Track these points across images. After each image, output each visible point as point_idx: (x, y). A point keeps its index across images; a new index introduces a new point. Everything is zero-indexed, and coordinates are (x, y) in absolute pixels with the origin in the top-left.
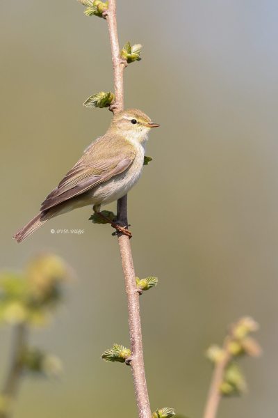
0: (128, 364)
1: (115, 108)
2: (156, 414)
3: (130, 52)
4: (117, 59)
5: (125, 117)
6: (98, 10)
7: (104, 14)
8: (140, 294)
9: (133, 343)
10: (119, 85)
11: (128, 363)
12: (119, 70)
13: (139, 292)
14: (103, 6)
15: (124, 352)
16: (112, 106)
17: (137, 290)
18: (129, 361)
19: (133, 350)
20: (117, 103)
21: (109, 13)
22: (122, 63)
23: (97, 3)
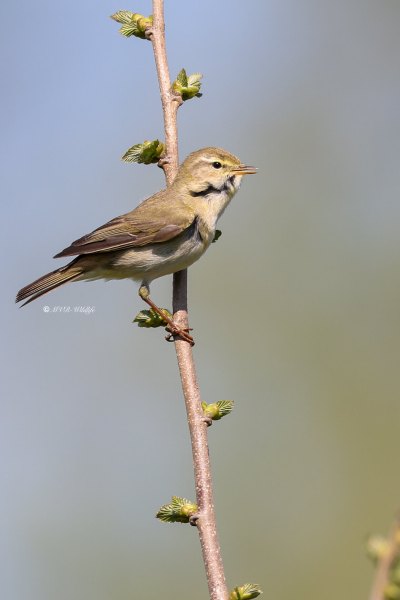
0: (193, 525)
1: (166, 163)
2: (235, 593)
3: (186, 84)
4: (168, 94)
5: (204, 159)
6: (138, 27)
7: (147, 32)
8: (209, 424)
9: (200, 494)
10: (171, 130)
11: (194, 523)
12: (170, 109)
13: (207, 422)
14: (145, 22)
15: (188, 507)
16: (162, 160)
17: (203, 419)
18: (195, 519)
19: (200, 504)
20: (169, 155)
21: (154, 32)
22: (175, 100)
23: (137, 18)
